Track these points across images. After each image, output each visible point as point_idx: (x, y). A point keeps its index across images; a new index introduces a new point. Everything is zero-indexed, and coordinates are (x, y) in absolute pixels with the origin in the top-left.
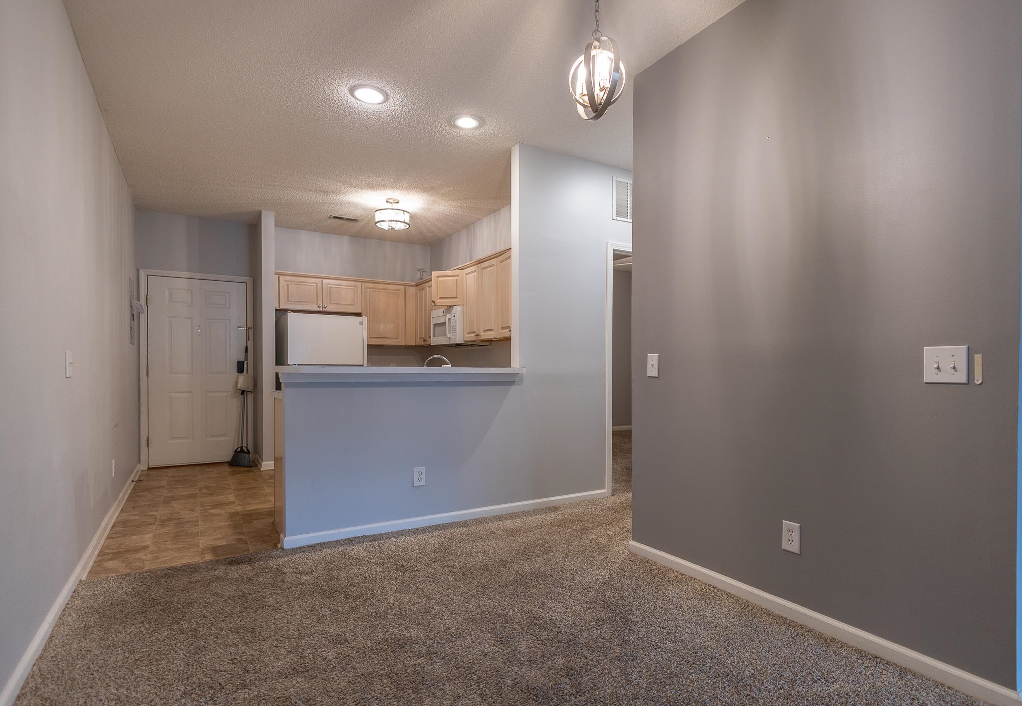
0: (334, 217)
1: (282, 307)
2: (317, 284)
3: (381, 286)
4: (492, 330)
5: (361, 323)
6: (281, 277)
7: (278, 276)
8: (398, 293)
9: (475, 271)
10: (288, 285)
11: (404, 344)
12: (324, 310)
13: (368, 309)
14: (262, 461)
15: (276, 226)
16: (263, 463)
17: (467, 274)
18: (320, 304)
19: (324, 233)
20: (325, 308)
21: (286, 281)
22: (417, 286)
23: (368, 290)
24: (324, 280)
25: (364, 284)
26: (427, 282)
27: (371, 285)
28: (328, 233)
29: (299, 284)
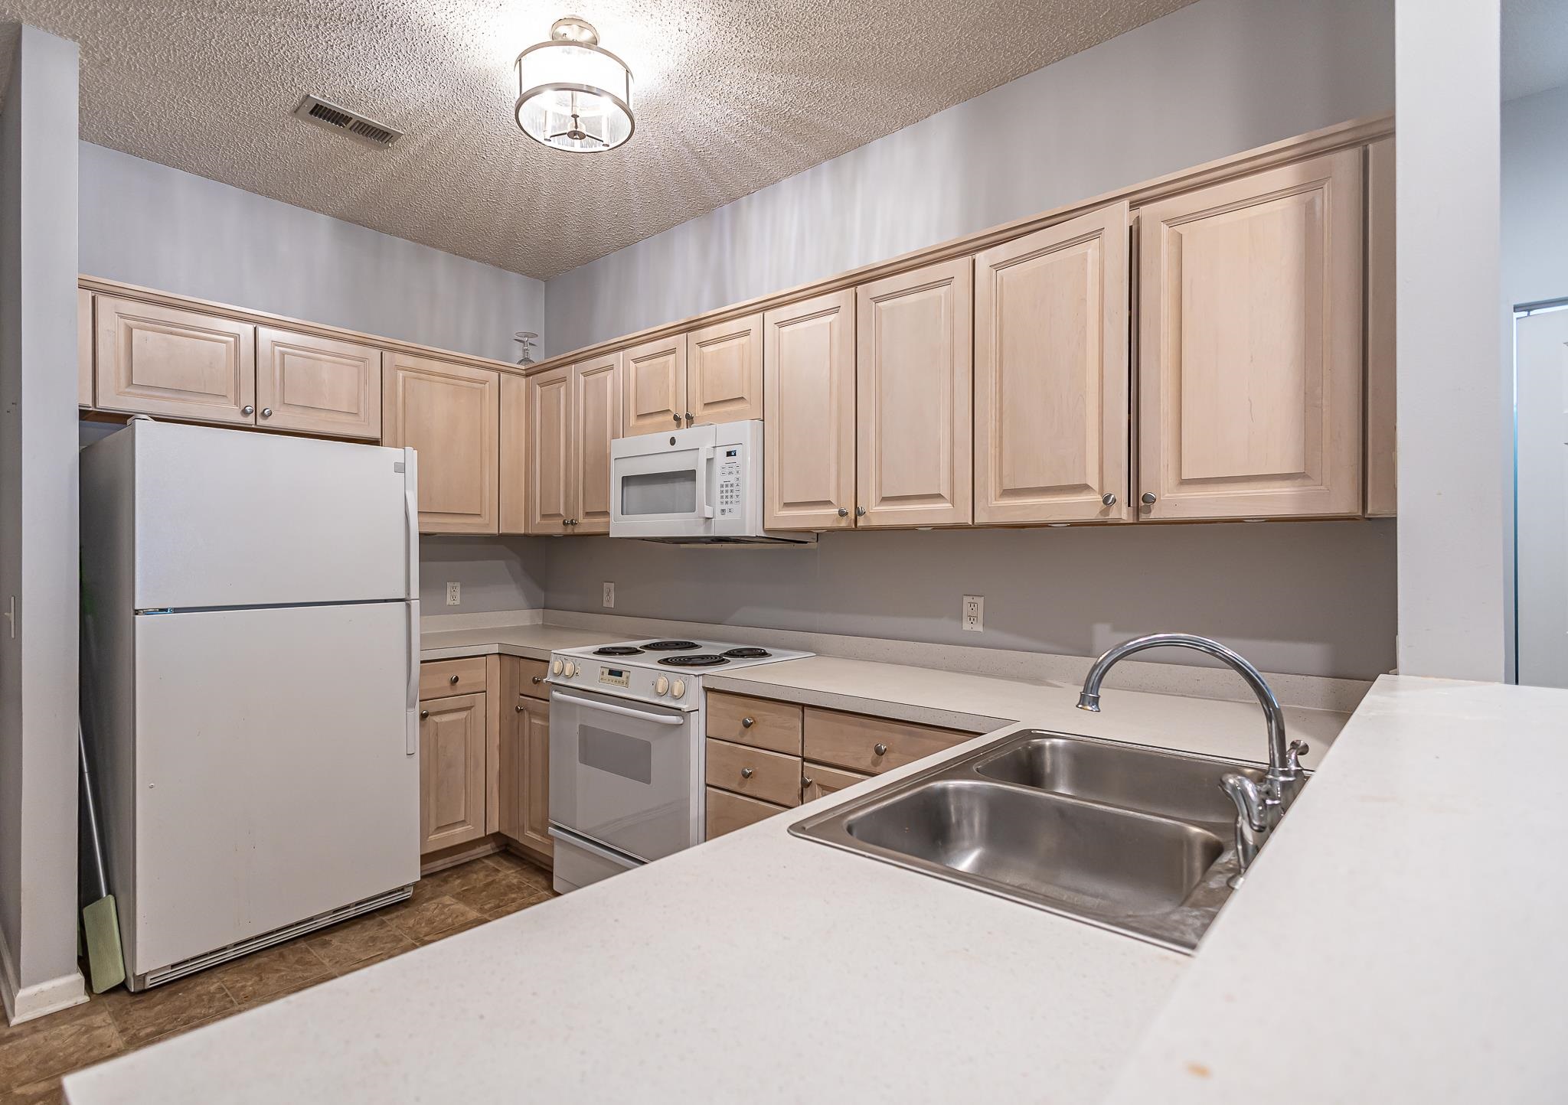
0: (320, 111)
1: (106, 403)
2: (237, 337)
3: (437, 366)
4: (939, 496)
5: (401, 468)
6: (102, 301)
7: (90, 294)
8: (482, 391)
9: (836, 310)
10: (130, 331)
11: (496, 532)
12: (261, 422)
13: (400, 430)
14: (19, 986)
15: (81, 137)
16: (22, 994)
17: (781, 324)
18: (248, 401)
19: (254, 191)
20: (264, 416)
21: (122, 316)
22: (527, 375)
23: (401, 374)
24: (263, 331)
25: (386, 354)
26: (623, 348)
27: (410, 361)
28: (269, 194)
29: (171, 333)
